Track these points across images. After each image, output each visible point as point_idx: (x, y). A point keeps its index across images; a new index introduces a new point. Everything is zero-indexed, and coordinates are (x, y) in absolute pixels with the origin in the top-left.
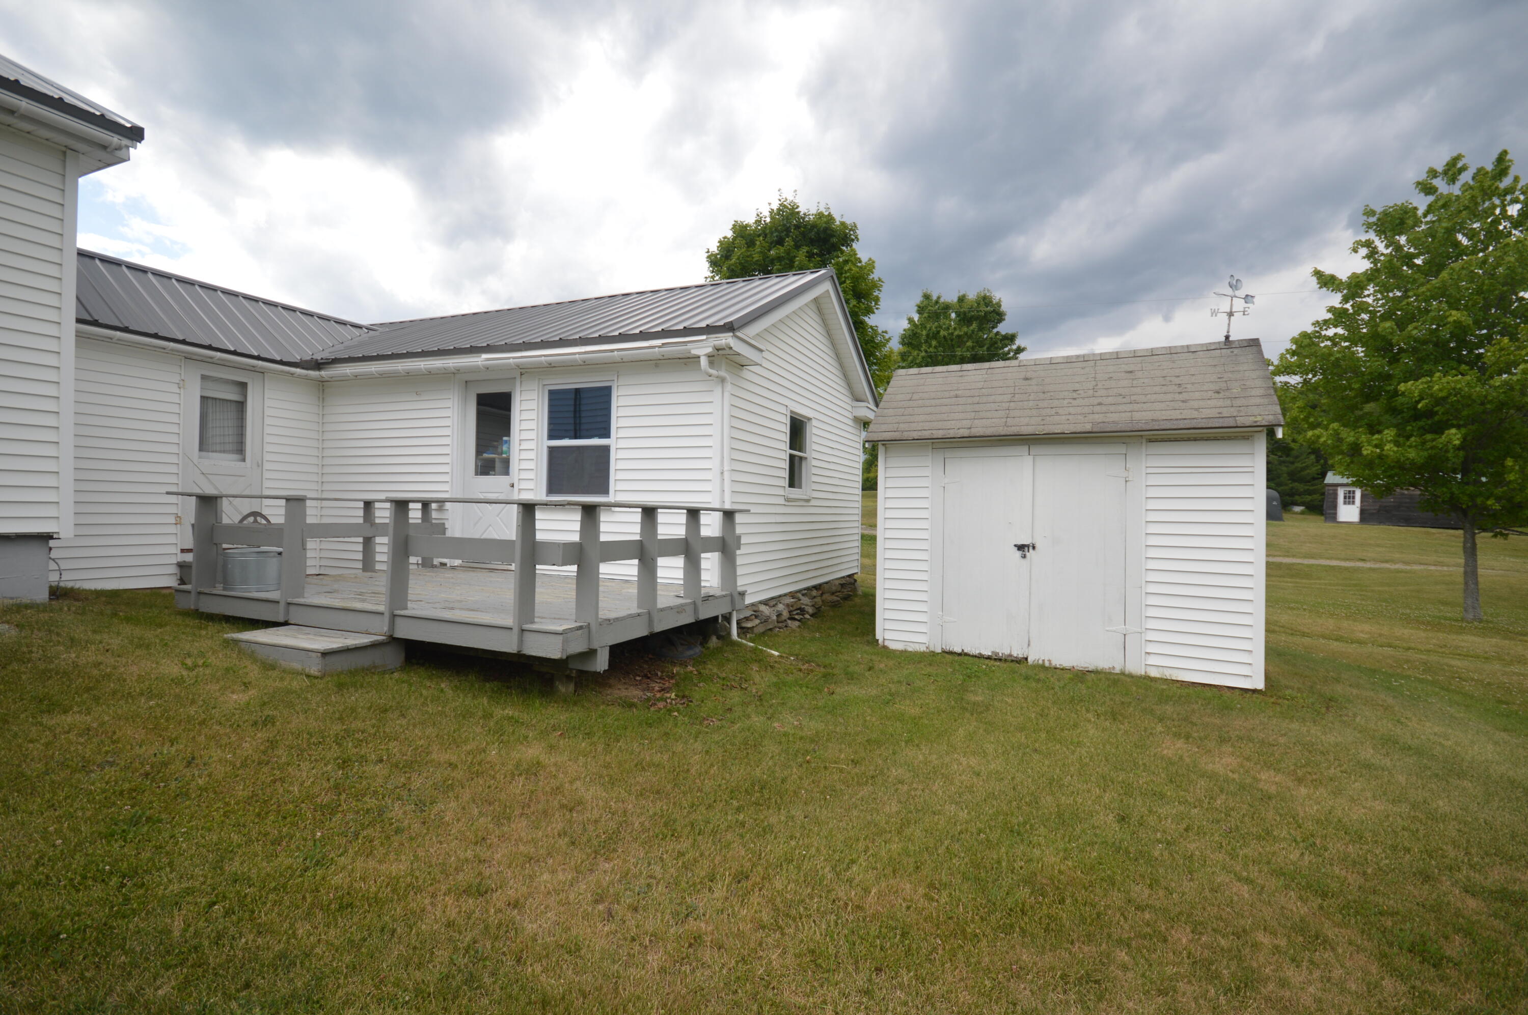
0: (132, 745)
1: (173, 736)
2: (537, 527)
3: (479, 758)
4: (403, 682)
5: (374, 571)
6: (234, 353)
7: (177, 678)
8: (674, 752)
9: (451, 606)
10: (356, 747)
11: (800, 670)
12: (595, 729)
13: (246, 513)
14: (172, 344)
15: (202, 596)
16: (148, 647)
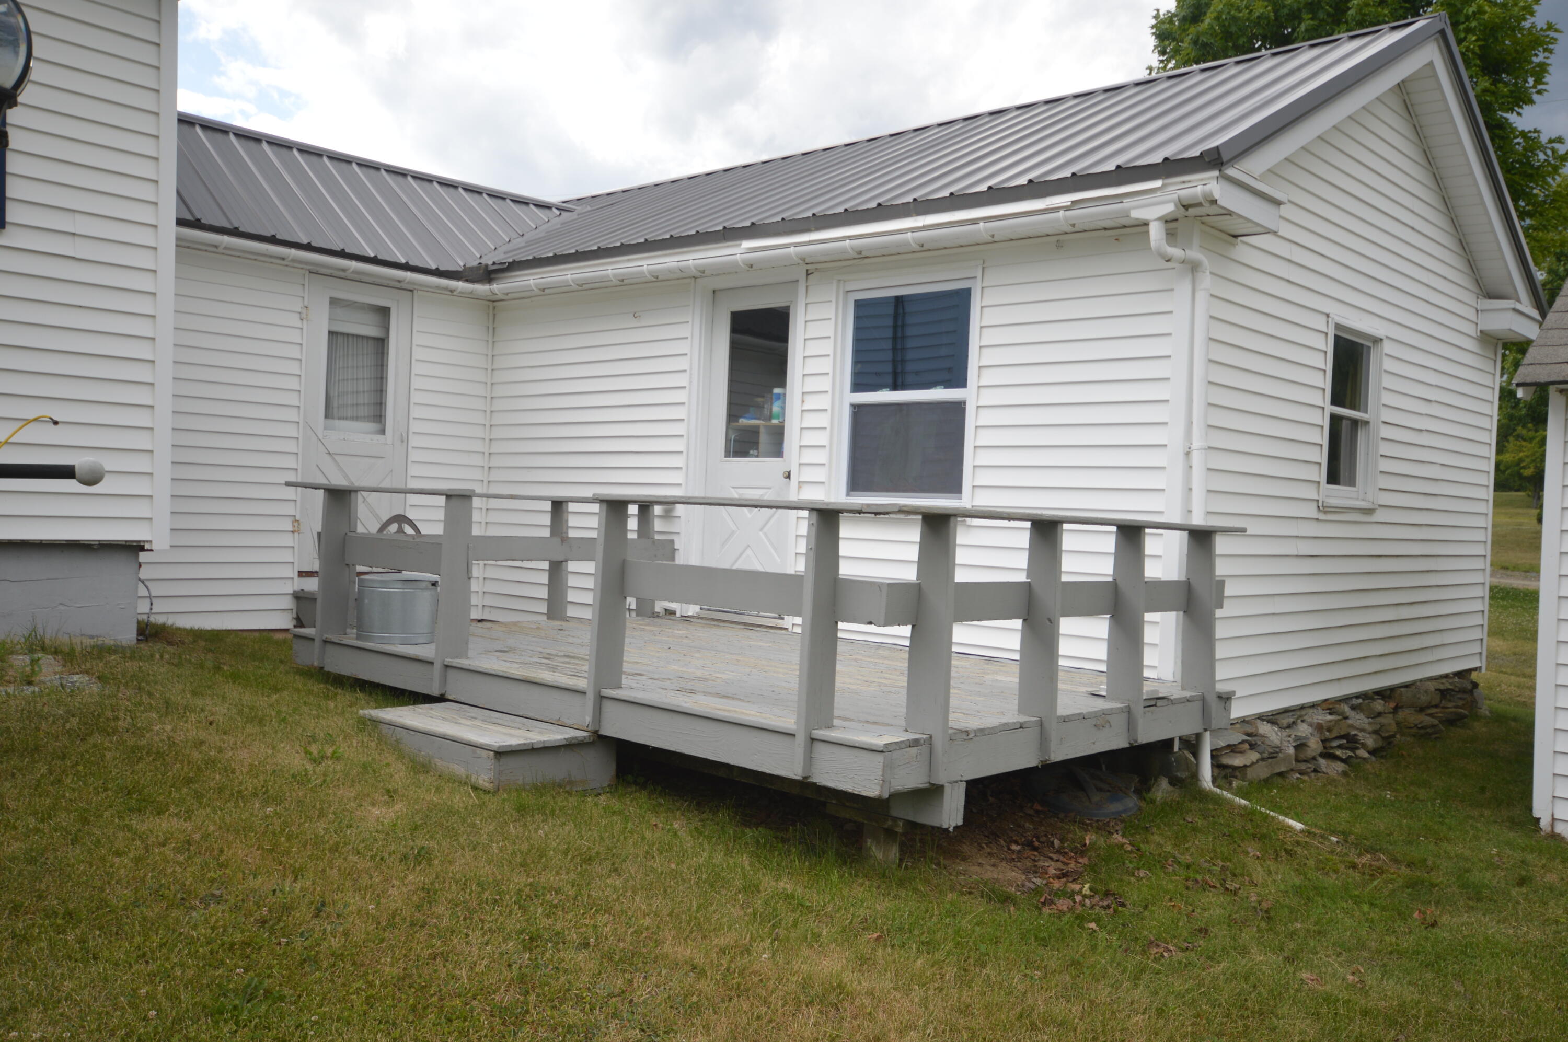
0: (244, 873)
1: (297, 866)
2: (842, 553)
3: (739, 962)
4: (614, 813)
5: (565, 619)
6: (375, 261)
7: (299, 774)
8: (1092, 1002)
9: (689, 686)
10: (548, 917)
11: (1354, 866)
12: (939, 936)
13: (385, 518)
14: (293, 252)
15: (329, 648)
16: (261, 722)
